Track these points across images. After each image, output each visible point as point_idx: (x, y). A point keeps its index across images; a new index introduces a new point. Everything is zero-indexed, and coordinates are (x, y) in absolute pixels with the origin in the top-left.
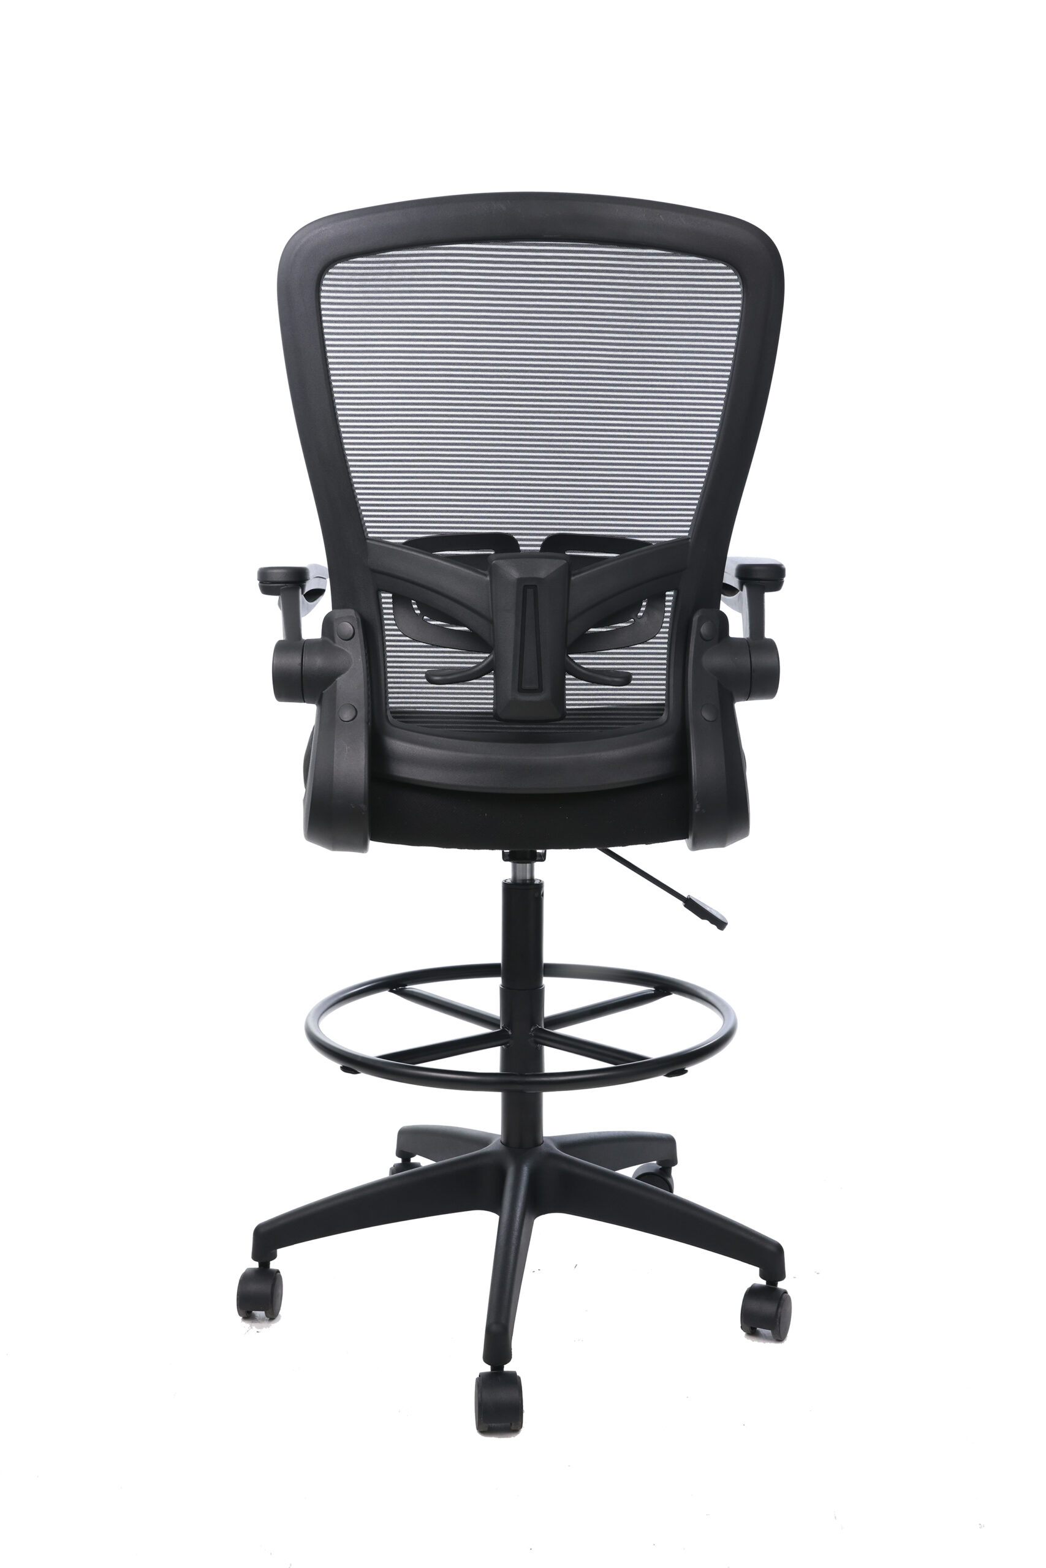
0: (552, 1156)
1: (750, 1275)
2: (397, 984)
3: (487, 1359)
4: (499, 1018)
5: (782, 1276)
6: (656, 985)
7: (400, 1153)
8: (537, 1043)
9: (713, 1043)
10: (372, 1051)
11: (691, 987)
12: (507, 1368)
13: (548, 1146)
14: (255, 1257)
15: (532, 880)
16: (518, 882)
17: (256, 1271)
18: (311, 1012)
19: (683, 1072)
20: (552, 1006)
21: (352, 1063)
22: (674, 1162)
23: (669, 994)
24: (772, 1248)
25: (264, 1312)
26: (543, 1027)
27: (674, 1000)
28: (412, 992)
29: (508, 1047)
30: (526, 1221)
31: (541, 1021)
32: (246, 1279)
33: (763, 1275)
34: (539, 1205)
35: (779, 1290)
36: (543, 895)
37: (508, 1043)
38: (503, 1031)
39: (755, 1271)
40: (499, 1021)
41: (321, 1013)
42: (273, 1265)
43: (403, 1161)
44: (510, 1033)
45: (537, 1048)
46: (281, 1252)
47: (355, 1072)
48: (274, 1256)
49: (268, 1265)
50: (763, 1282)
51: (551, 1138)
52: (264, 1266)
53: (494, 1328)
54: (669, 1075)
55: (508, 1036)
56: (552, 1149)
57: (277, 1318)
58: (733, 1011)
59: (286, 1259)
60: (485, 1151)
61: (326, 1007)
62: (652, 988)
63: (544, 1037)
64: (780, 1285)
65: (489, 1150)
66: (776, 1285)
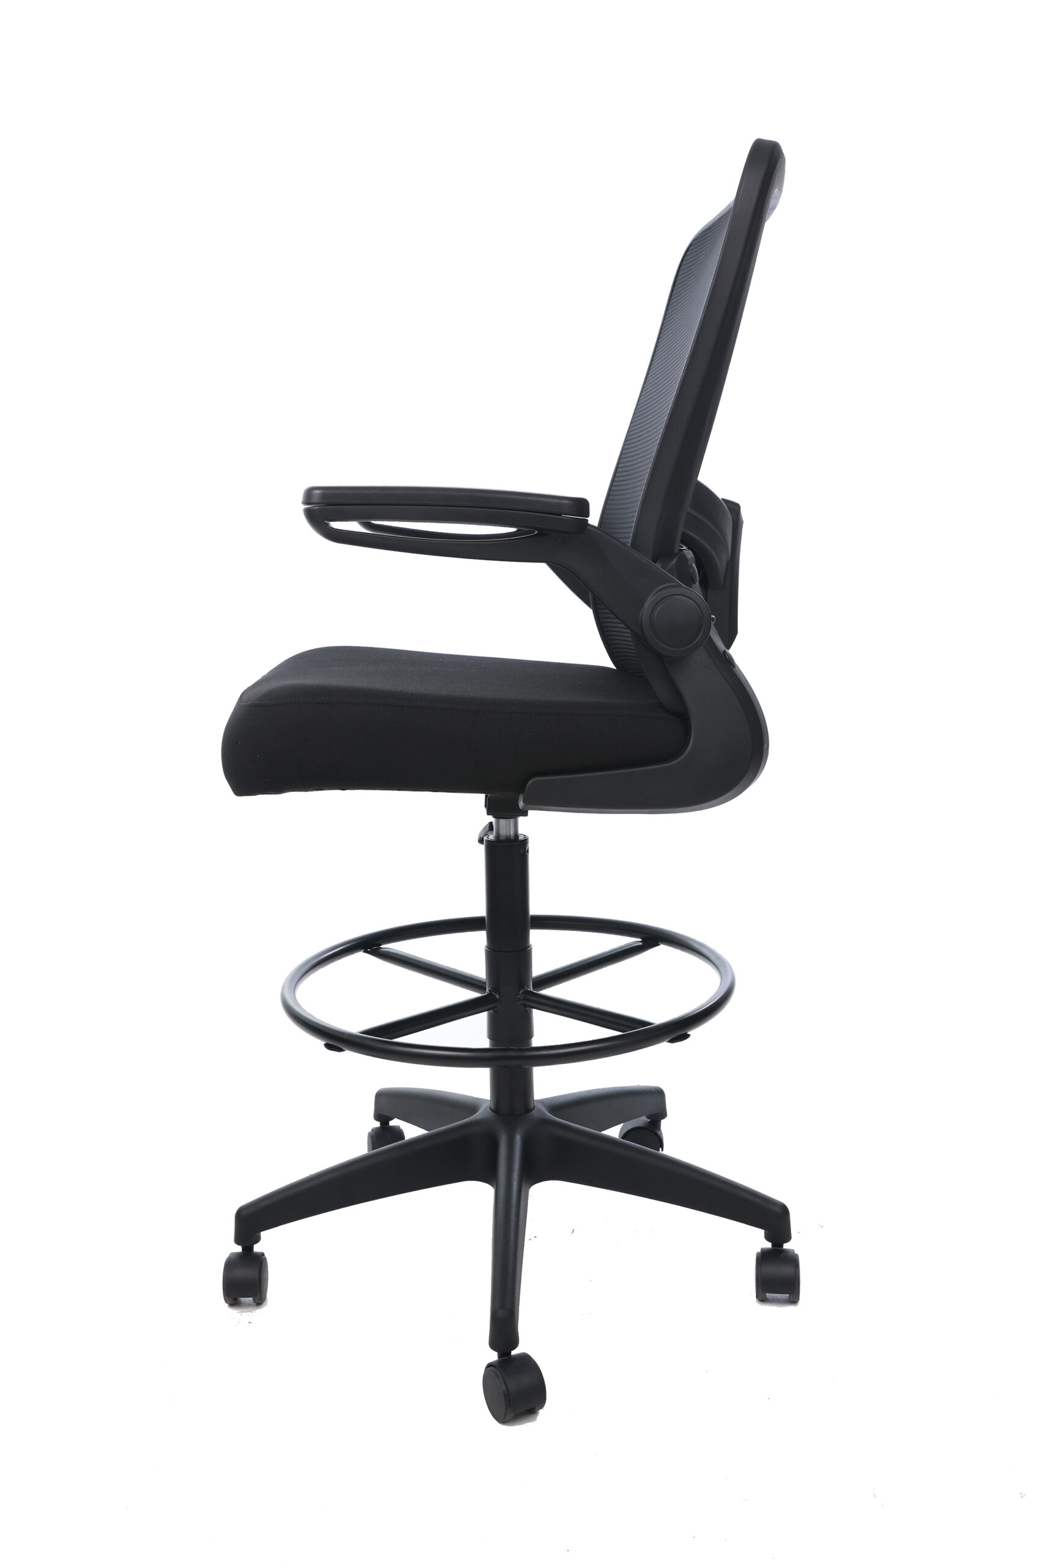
0: (545, 1122)
1: (756, 1239)
2: (372, 944)
3: (493, 1345)
4: (485, 981)
5: (787, 1237)
6: (643, 936)
7: (378, 1117)
8: (526, 1006)
9: (714, 1004)
10: (354, 1025)
11: (678, 936)
12: (517, 1351)
13: (540, 1111)
14: (238, 1241)
15: (516, 835)
16: (502, 838)
17: (239, 1255)
18: (285, 980)
19: (686, 1036)
20: (539, 967)
21: (336, 1040)
22: (663, 1115)
23: (657, 945)
24: (777, 1209)
25: (251, 1299)
26: (532, 990)
27: (662, 951)
28: (389, 952)
29: (495, 1011)
30: (523, 1194)
31: (528, 981)
32: (231, 1264)
33: (768, 1237)
34: (534, 1173)
35: (787, 1251)
36: (528, 851)
37: (496, 1007)
38: (490, 994)
39: (760, 1233)
40: (485, 983)
41: (295, 982)
42: (257, 1248)
43: (381, 1124)
44: (497, 997)
45: (526, 1011)
47: (341, 1050)
48: (258, 1239)
49: (252, 1248)
50: (769, 1245)
51: (541, 1101)
52: (248, 1249)
53: (500, 1313)
54: (672, 1041)
55: (496, 1000)
56: (544, 1114)
57: (265, 1303)
58: (730, 965)
59: (270, 1242)
60: (473, 1119)
61: (300, 975)
62: (640, 940)
63: (533, 998)
64: (786, 1246)
65: (478, 1118)
66: (782, 1246)
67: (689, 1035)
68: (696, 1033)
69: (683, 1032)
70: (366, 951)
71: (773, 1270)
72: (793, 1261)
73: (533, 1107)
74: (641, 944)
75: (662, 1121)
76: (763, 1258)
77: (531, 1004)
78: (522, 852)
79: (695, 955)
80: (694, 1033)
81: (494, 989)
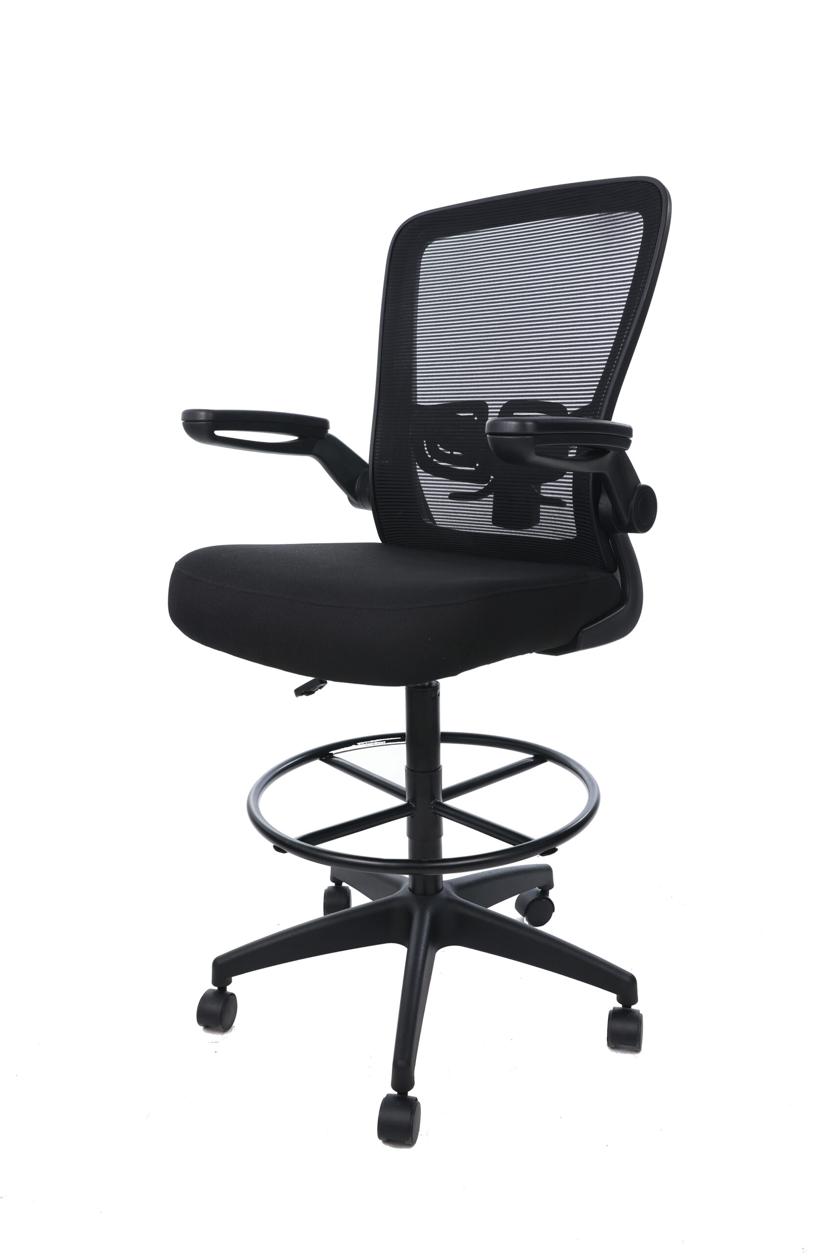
0: (451, 900)
1: (610, 1001)
2: (324, 754)
3: (395, 1085)
4: (405, 790)
5: (635, 1001)
6: (536, 753)
7: (333, 879)
8: (437, 815)
9: (581, 821)
11: (562, 757)
12: (411, 1094)
13: (447, 892)
14: (214, 983)
17: (215, 992)
18: (252, 789)
20: (448, 781)
21: (282, 844)
22: (551, 885)
23: (545, 761)
24: (627, 979)
26: (441, 801)
27: (548, 766)
28: (337, 761)
29: (412, 817)
30: (428, 956)
31: (438, 794)
33: (619, 1000)
34: (440, 940)
35: (634, 1012)
36: (439, 695)
37: (412, 814)
38: (408, 804)
39: (613, 997)
41: (260, 789)
42: (230, 989)
43: (335, 884)
44: (414, 806)
45: (436, 818)
46: (235, 979)
47: (285, 852)
48: (229, 982)
49: (225, 989)
50: (620, 1006)
51: (450, 882)
52: (222, 989)
53: (400, 1062)
55: (413, 809)
56: (450, 894)
57: (232, 1029)
58: (598, 786)
59: (238, 985)
60: (396, 896)
61: (264, 782)
62: (532, 756)
63: (441, 808)
64: (633, 1007)
65: (399, 895)
66: (631, 1007)
67: (557, 849)
68: (563, 848)
69: (552, 847)
70: (321, 760)
71: (620, 1025)
72: (637, 1019)
73: (441, 887)
74: (533, 760)
75: (550, 891)
76: (614, 1015)
77: (440, 813)
78: (433, 696)
79: (573, 773)
80: (561, 848)
81: (413, 799)
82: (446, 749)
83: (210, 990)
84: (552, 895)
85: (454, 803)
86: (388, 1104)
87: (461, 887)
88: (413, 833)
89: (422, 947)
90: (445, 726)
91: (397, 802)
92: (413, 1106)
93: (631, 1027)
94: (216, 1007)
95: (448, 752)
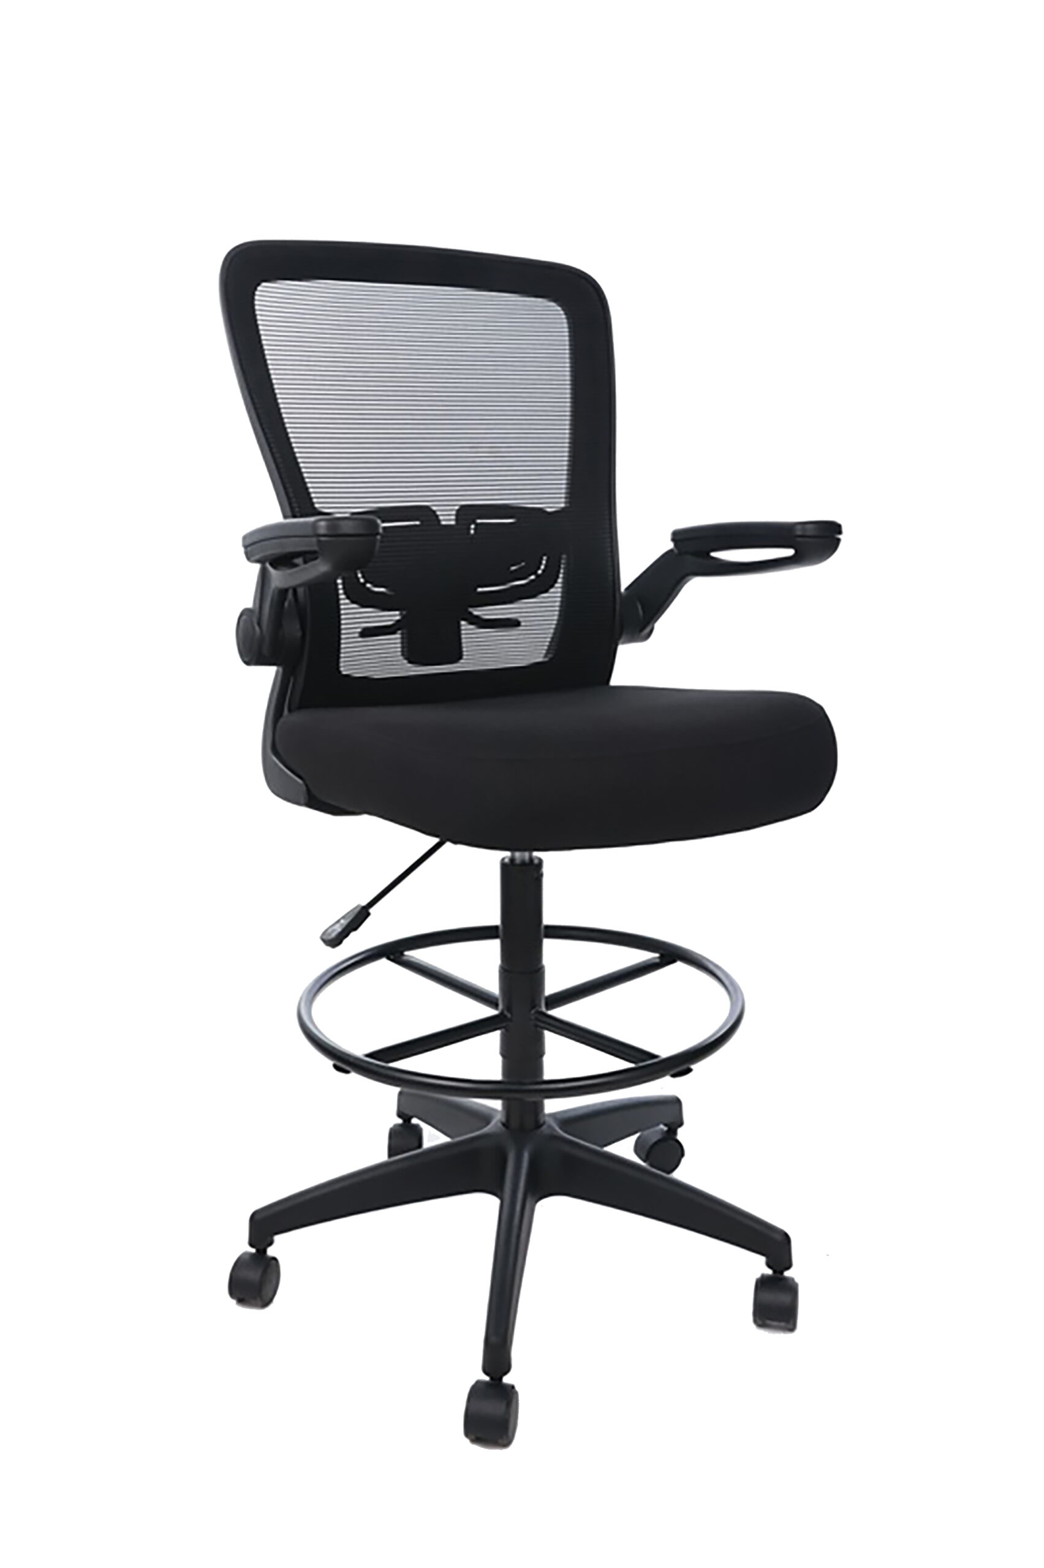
0: (555, 1138)
1: (757, 1265)
2: (394, 951)
3: (486, 1367)
4: (499, 996)
5: (789, 1266)
6: (662, 952)
7: (400, 1114)
8: (536, 1026)
9: (719, 1036)
10: (359, 1048)
11: (696, 956)
12: (507, 1379)
13: (550, 1127)
14: (251, 1242)
15: (531, 860)
16: (516, 862)
17: (252, 1255)
18: (303, 994)
19: (689, 1070)
20: (552, 985)
21: (344, 1062)
23: (674, 961)
24: (779, 1238)
26: (543, 1009)
27: (679, 968)
28: (409, 961)
29: (507, 1030)
30: (527, 1209)
31: (540, 1001)
33: (769, 1265)
34: (542, 1188)
35: (786, 1279)
36: (542, 875)
37: (507, 1026)
38: (502, 1013)
39: (762, 1259)
40: (498, 999)
41: (314, 993)
43: (403, 1121)
44: (511, 1015)
45: (539, 1033)
46: (278, 1238)
47: (347, 1072)
48: (271, 1243)
49: (265, 1251)
50: (769, 1272)
51: (553, 1115)
52: (262, 1251)
53: (493, 1339)
54: (674, 1076)
55: (510, 1020)
56: (554, 1130)
58: (741, 991)
59: (282, 1246)
61: (318, 986)
62: (657, 955)
63: (545, 1019)
64: (787, 1274)
65: (489, 1131)
66: (783, 1274)
67: (693, 1070)
68: (699, 1068)
69: (687, 1067)
70: (389, 958)
71: (770, 1297)
72: (791, 1289)
73: (542, 1121)
74: (658, 961)
75: (680, 1129)
76: (762, 1284)
77: (542, 1025)
79: (710, 976)
80: (697, 1068)
81: (508, 1007)
82: (550, 947)
83: (245, 1254)
84: (682, 1135)
85: (560, 1013)
86: (477, 1392)
87: (569, 1121)
88: (507, 1051)
89: (520, 1195)
90: (549, 918)
91: (488, 1012)
92: (509, 1395)
93: (784, 1298)
94: (254, 1275)
95: (552, 950)
